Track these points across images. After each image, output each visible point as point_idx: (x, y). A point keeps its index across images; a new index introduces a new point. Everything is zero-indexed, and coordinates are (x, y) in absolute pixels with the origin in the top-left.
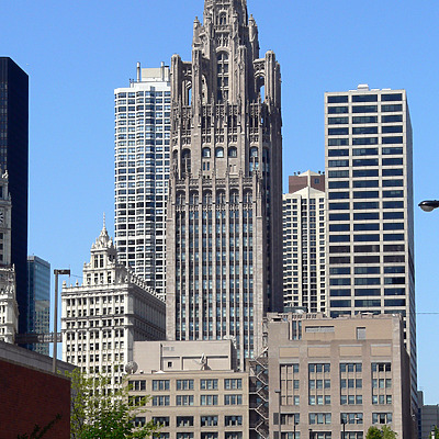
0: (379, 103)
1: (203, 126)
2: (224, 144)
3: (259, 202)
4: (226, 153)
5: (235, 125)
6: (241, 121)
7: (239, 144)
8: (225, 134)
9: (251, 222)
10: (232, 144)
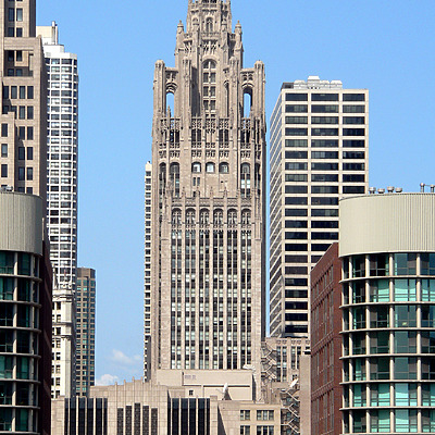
0: (341, 103)
1: (193, 140)
2: (215, 159)
3: (258, 223)
4: (217, 168)
5: (227, 140)
6: (233, 136)
8: (217, 149)
9: (250, 244)
10: (224, 159)
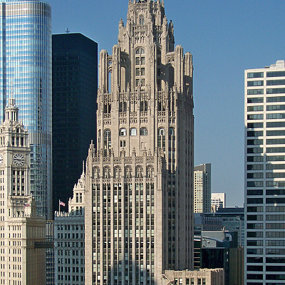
1: (120, 111)
2: (137, 125)
3: (160, 176)
4: (139, 132)
5: (146, 110)
6: (152, 105)
7: (149, 125)
8: (138, 117)
9: (153, 194)
10: (143, 125)
